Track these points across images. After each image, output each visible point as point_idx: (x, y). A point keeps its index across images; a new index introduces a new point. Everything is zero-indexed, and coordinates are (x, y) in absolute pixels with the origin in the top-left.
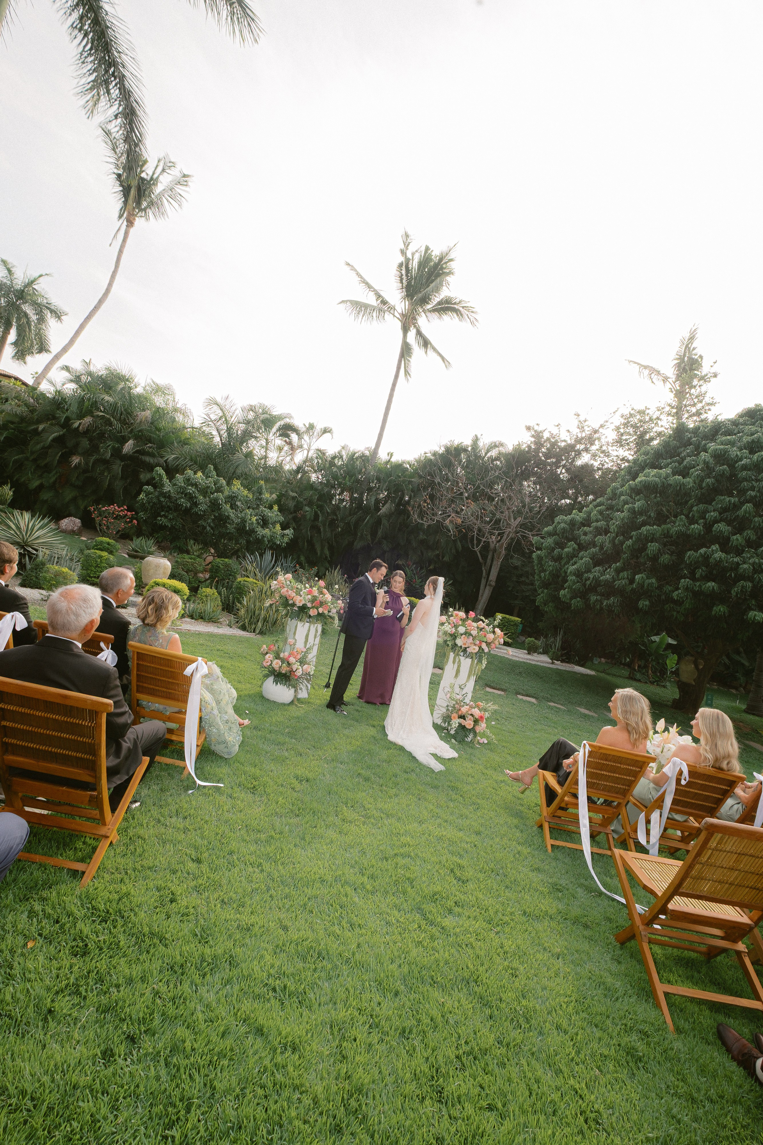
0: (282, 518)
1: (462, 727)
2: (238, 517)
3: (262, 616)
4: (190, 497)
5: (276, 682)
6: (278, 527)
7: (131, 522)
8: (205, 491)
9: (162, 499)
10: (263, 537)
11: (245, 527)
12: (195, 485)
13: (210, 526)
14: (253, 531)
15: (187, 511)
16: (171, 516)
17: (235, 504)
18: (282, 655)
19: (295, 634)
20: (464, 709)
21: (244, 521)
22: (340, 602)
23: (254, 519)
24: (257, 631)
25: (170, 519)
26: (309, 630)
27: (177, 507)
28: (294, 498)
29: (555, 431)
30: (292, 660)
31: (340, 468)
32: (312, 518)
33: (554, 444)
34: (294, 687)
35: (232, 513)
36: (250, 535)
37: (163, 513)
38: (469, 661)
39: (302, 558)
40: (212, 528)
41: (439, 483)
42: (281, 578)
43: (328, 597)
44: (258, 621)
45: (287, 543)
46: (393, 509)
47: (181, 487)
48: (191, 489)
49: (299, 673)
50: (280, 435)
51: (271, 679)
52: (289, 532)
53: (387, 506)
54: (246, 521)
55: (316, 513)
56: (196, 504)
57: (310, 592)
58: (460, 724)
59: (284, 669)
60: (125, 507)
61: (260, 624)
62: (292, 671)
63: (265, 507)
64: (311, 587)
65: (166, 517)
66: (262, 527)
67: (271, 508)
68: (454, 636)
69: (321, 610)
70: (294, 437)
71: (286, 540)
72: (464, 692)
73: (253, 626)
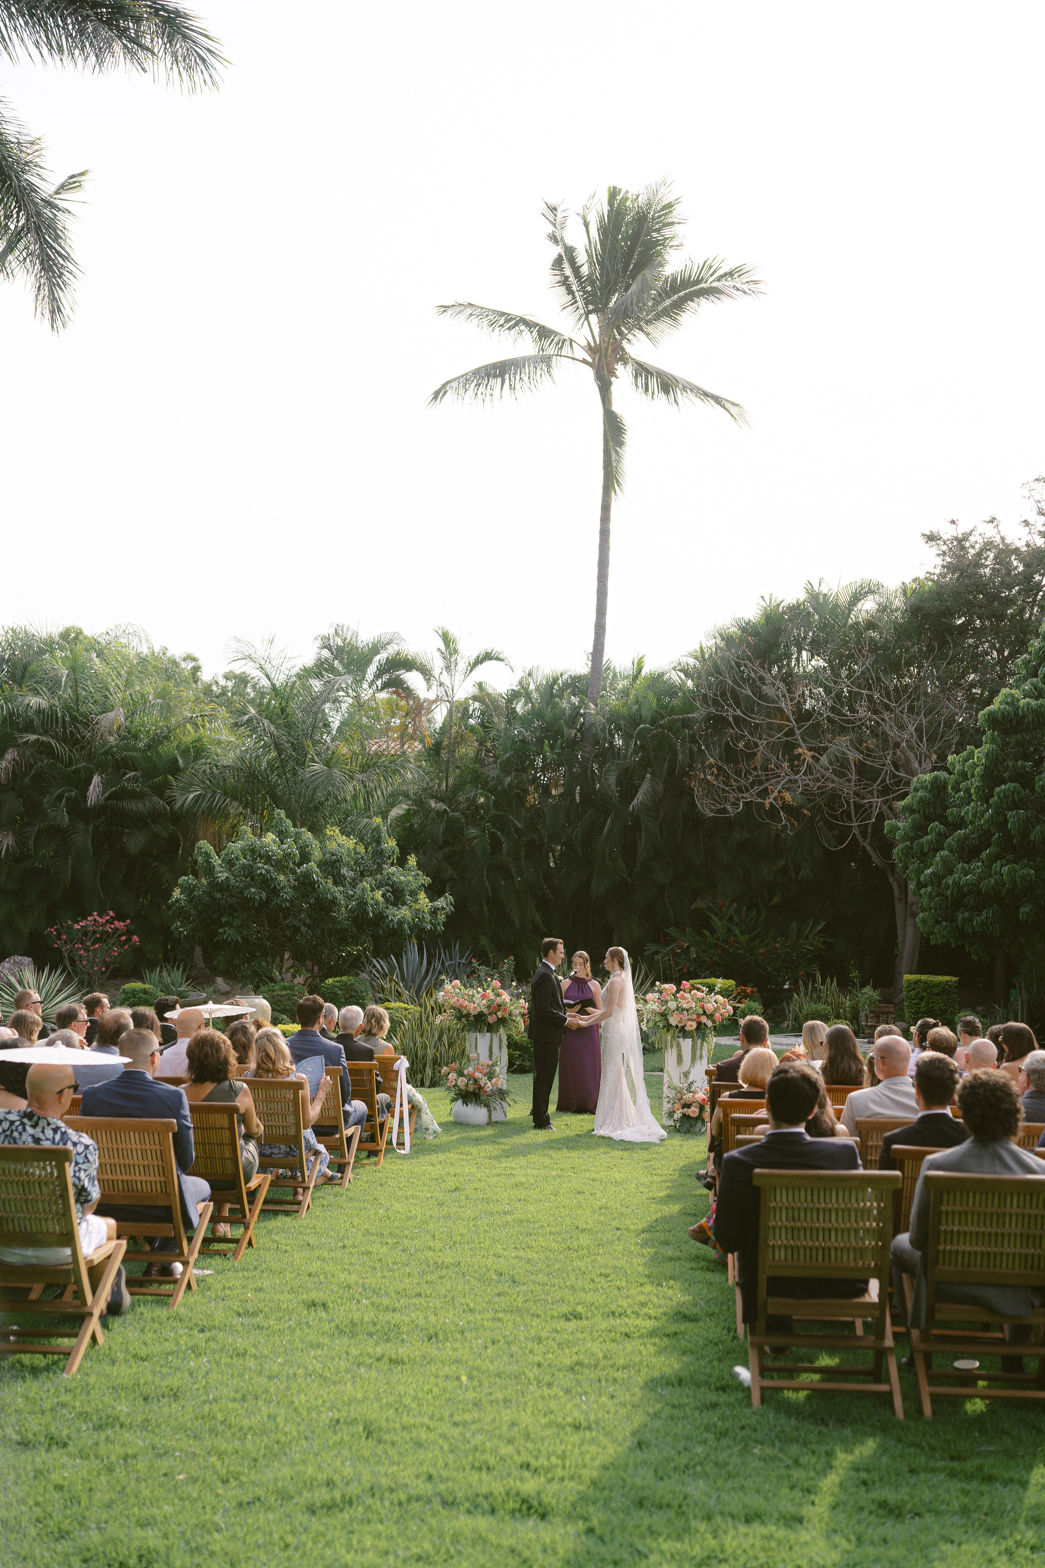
0: (427, 880)
1: (685, 1117)
2: (349, 898)
3: (430, 1057)
4: (265, 882)
5: (465, 1103)
6: (423, 898)
7: (129, 940)
8: (281, 865)
9: (219, 896)
10: (400, 923)
11: (367, 913)
12: (268, 859)
13: (304, 924)
14: (380, 917)
15: (263, 904)
16: (238, 922)
17: (339, 873)
18: (466, 1072)
19: (476, 1048)
20: (688, 1097)
21: (362, 904)
22: (522, 1001)
23: (378, 895)
24: (427, 1083)
25: (238, 927)
26: (492, 1041)
27: (245, 903)
28: (441, 814)
29: (990, 532)
30: (478, 1075)
31: (525, 721)
32: (489, 849)
33: (1005, 552)
34: (487, 1105)
35: (337, 891)
36: (377, 925)
37: (224, 919)
38: (689, 1041)
39: (484, 941)
40: (309, 927)
41: (736, 718)
42: (448, 987)
43: (506, 997)
44: (424, 1066)
45: (444, 924)
46: (660, 787)
47: (244, 867)
48: (262, 868)
49: (489, 1086)
50: (385, 686)
51: (460, 1102)
52: (444, 902)
53: (645, 787)
54: (366, 904)
55: (493, 836)
56: (275, 892)
57: (484, 997)
58: (684, 1115)
59: (471, 1088)
60: (111, 913)
61: (429, 1071)
62: (480, 1088)
63: (392, 864)
64: (484, 990)
65: (227, 924)
66: (395, 904)
67: (402, 862)
68: (664, 1015)
69: (500, 1014)
70: (413, 679)
71: (442, 917)
72: (690, 1080)
73: (419, 1076)
